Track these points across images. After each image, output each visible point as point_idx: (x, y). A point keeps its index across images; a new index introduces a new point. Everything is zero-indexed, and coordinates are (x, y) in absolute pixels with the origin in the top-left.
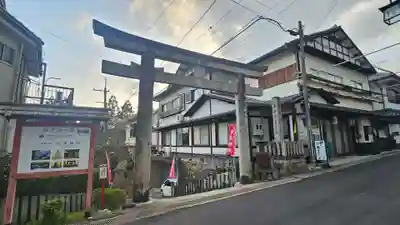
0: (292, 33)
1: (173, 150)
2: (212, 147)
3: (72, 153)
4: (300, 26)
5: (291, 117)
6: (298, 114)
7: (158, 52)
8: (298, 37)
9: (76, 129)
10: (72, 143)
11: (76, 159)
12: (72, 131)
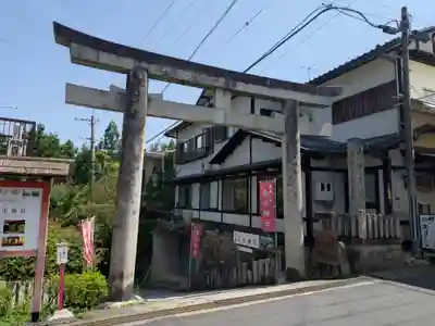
0: (386, 29)
1: (196, 214)
2: (251, 215)
3: (14, 226)
4: (404, 17)
5: (381, 172)
6: (395, 168)
7: (153, 69)
8: (399, 35)
9: (21, 190)
10: (14, 211)
11: (20, 235)
12: (15, 193)
